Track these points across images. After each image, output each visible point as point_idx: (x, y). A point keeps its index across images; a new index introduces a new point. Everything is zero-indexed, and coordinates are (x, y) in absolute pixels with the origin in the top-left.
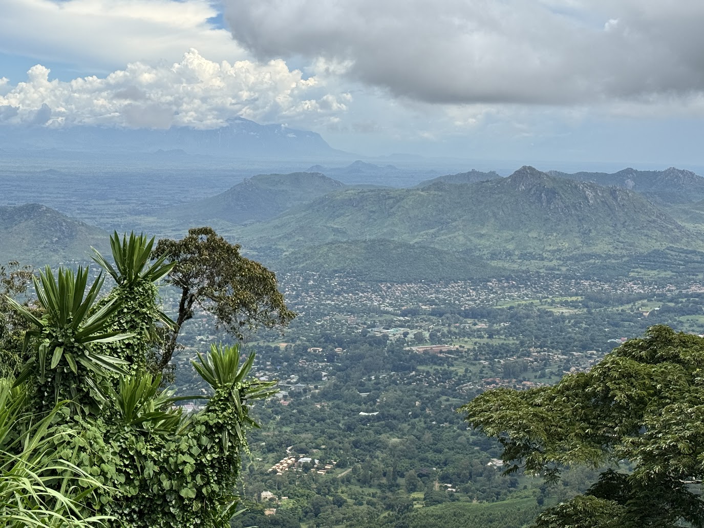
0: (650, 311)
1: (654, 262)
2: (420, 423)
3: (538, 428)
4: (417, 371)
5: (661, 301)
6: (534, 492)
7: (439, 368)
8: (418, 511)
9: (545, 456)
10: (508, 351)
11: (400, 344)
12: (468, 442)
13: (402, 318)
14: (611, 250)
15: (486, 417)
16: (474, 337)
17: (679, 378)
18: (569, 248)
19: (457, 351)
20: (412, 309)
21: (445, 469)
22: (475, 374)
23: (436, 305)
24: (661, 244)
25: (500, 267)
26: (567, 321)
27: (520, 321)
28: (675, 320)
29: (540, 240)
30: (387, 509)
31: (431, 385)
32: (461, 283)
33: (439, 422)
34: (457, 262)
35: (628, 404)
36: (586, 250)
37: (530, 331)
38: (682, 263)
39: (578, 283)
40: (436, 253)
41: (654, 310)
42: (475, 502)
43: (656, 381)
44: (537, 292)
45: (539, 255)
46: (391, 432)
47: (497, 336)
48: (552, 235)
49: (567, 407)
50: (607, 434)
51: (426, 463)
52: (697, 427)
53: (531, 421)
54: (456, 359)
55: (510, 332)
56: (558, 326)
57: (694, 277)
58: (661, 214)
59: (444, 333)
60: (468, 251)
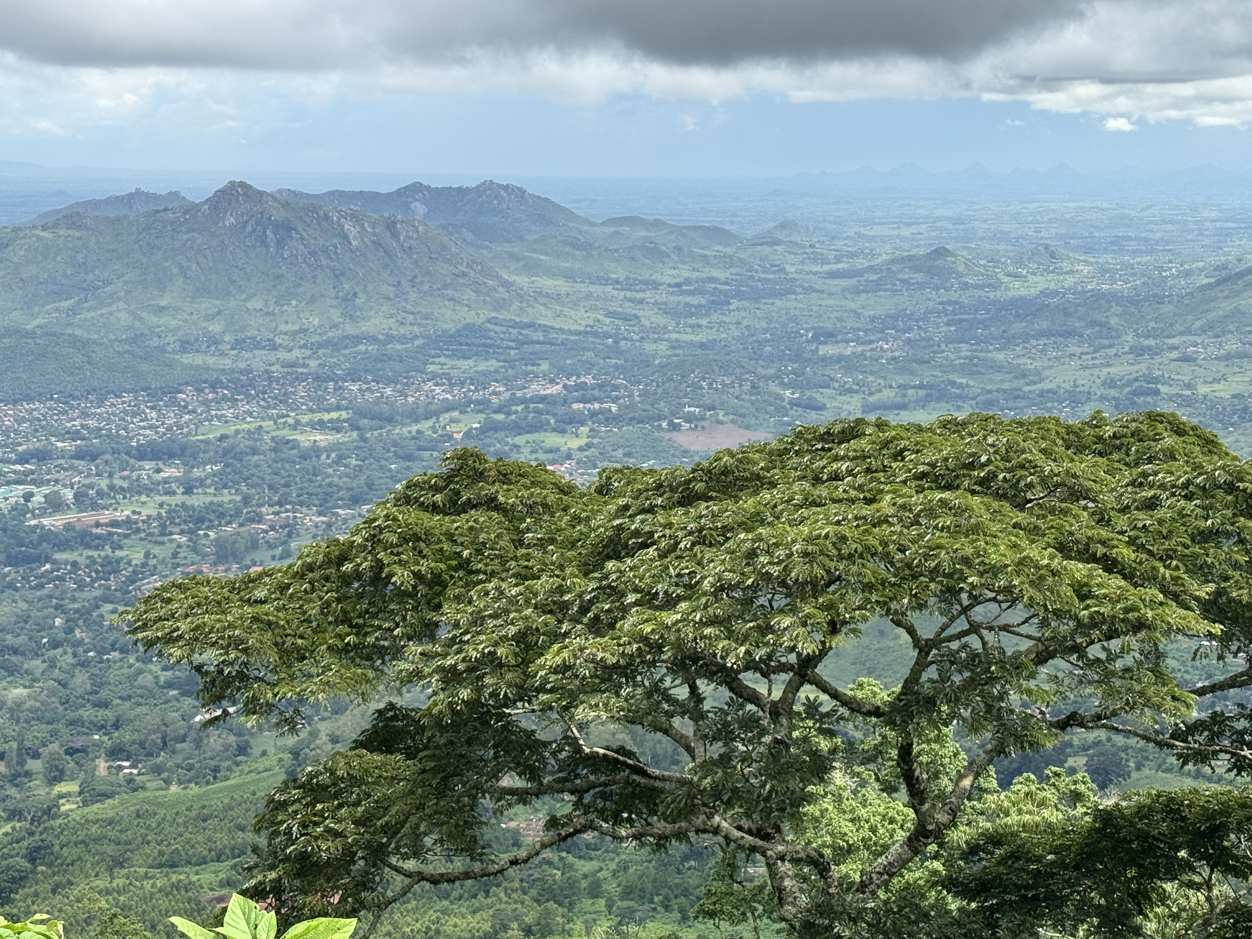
0: (465, 429)
1: (467, 344)
2: (65, 657)
3: (261, 642)
4: (54, 562)
5: (481, 412)
6: (281, 760)
7: (95, 554)
8: (68, 816)
9: (276, 690)
10: (221, 516)
11: (19, 514)
12: (157, 683)
13: (18, 467)
14: (394, 326)
15: (167, 631)
16: (158, 493)
17: (499, 536)
18: (321, 326)
19: (128, 522)
20: (37, 450)
21: (116, 734)
22: (164, 560)
23: (83, 439)
24: (477, 314)
25: (198, 367)
26: (324, 456)
27: (241, 461)
28: (507, 444)
29: (268, 313)
30: (9, 819)
31: (81, 586)
32: (127, 397)
33: (101, 652)
34: (117, 360)
35: (415, 587)
36: (350, 329)
37: (259, 477)
38: (512, 344)
39: (340, 388)
40: (78, 344)
41: (471, 429)
42: (174, 788)
43: (462, 544)
44: (269, 407)
45: (269, 340)
46: (11, 678)
47: (200, 490)
48: (289, 304)
49: (311, 601)
50: (382, 643)
51: (79, 729)
52: (527, 618)
53: (249, 630)
54: (126, 536)
55: (224, 480)
56: (309, 464)
57: (535, 368)
58: (474, 262)
59: (102, 489)
60: (136, 340)
